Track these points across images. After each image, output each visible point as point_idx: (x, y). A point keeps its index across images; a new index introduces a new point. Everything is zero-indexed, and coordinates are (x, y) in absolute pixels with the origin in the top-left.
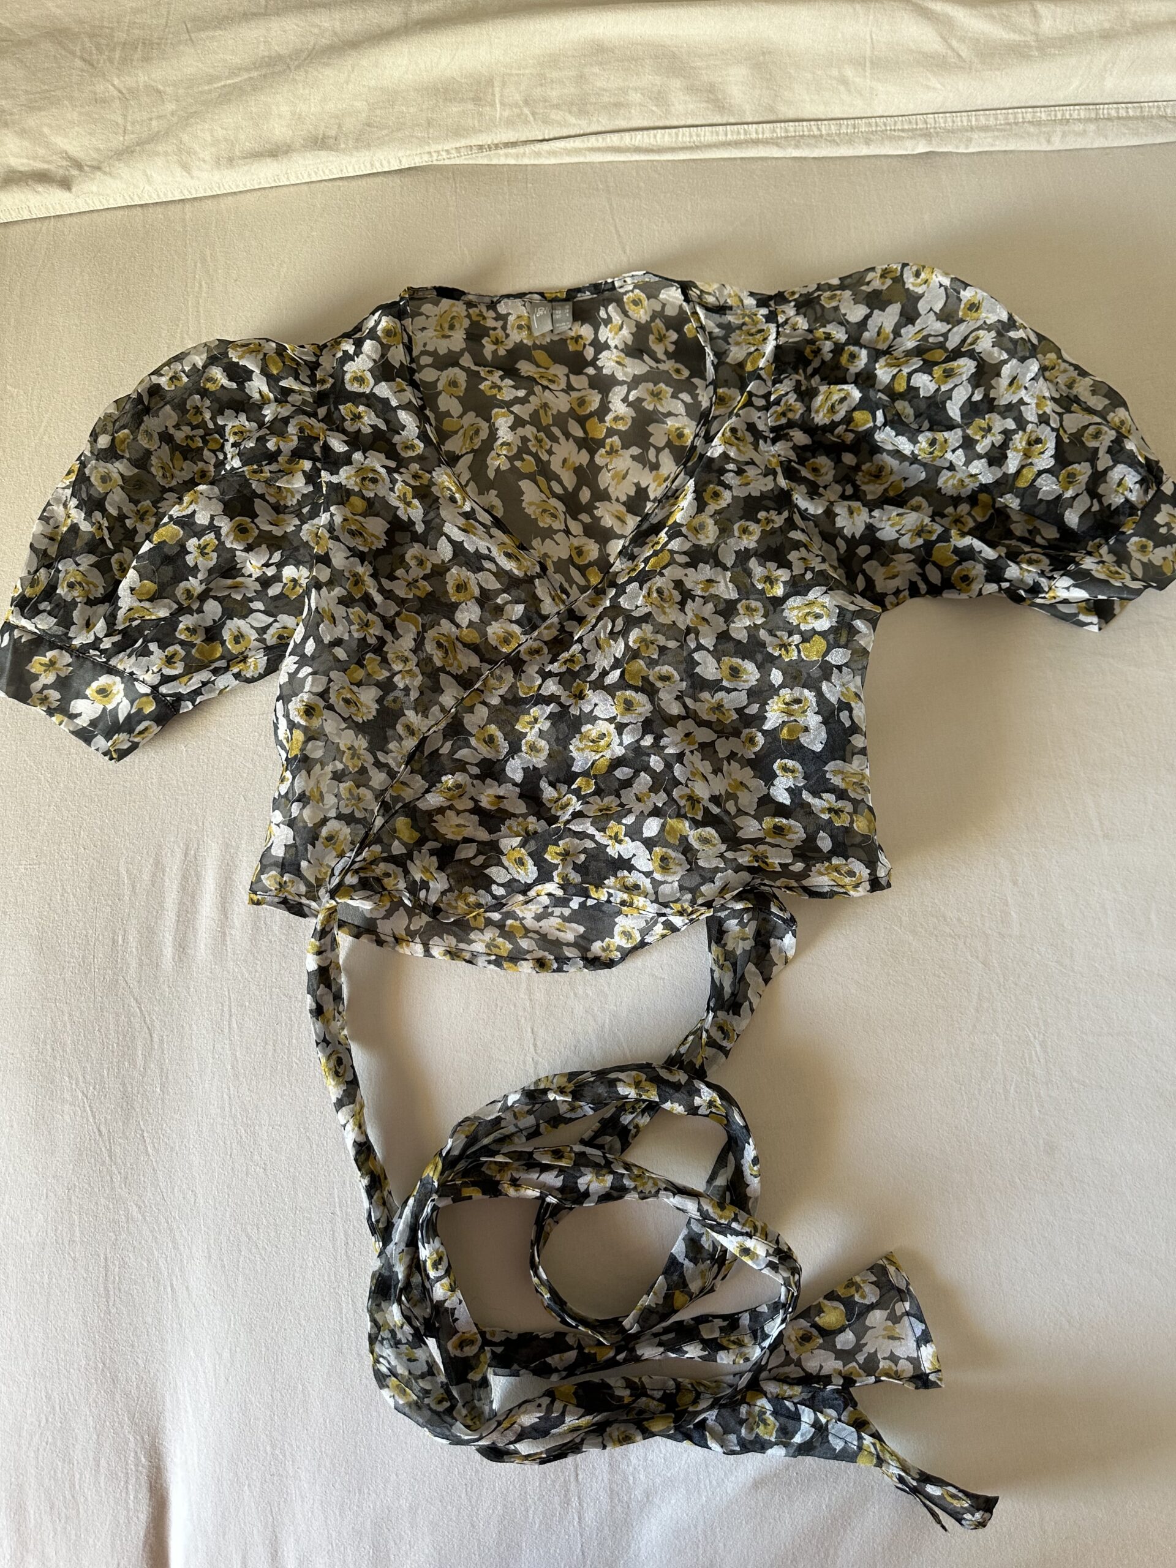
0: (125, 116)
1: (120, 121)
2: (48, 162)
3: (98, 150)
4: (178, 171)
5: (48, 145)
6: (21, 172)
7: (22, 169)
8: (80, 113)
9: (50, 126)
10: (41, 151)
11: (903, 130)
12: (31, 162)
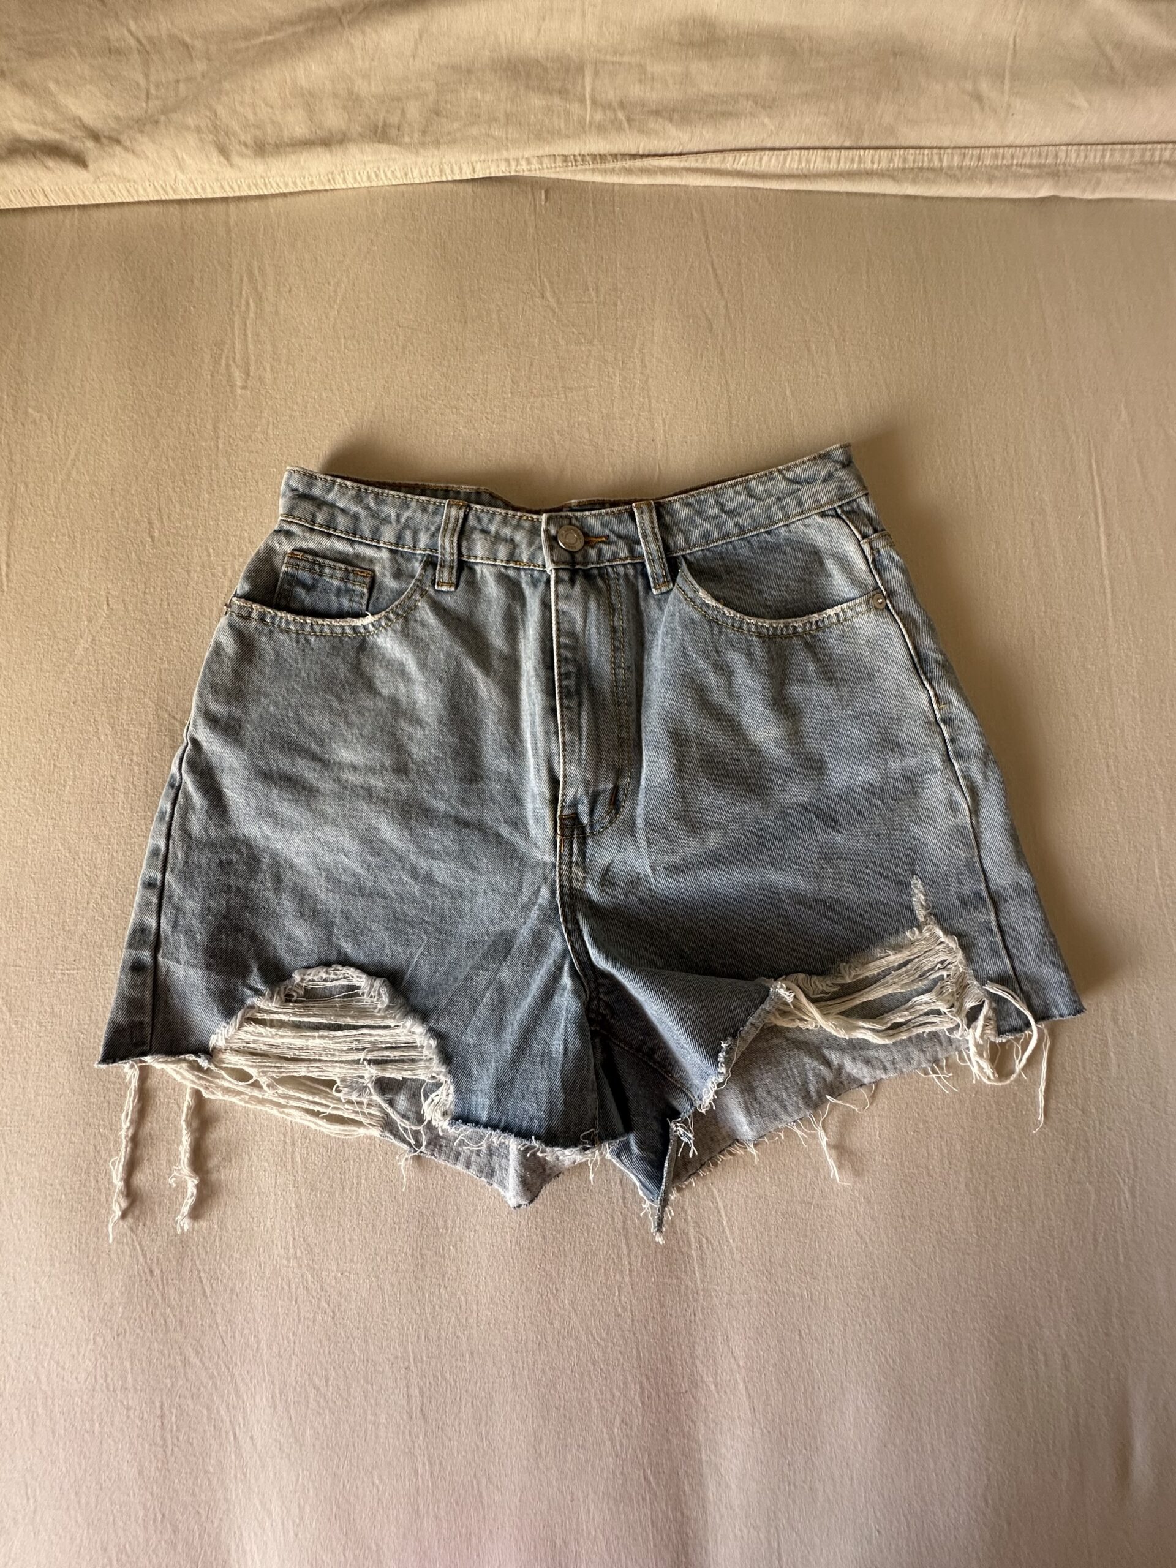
0: (147, 76)
1: (142, 82)
2: (61, 131)
3: (117, 119)
4: (215, 156)
5: (57, 108)
6: (29, 142)
7: (30, 137)
8: (92, 66)
9: (57, 82)
10: (50, 116)
11: (1030, 166)
12: (40, 129)
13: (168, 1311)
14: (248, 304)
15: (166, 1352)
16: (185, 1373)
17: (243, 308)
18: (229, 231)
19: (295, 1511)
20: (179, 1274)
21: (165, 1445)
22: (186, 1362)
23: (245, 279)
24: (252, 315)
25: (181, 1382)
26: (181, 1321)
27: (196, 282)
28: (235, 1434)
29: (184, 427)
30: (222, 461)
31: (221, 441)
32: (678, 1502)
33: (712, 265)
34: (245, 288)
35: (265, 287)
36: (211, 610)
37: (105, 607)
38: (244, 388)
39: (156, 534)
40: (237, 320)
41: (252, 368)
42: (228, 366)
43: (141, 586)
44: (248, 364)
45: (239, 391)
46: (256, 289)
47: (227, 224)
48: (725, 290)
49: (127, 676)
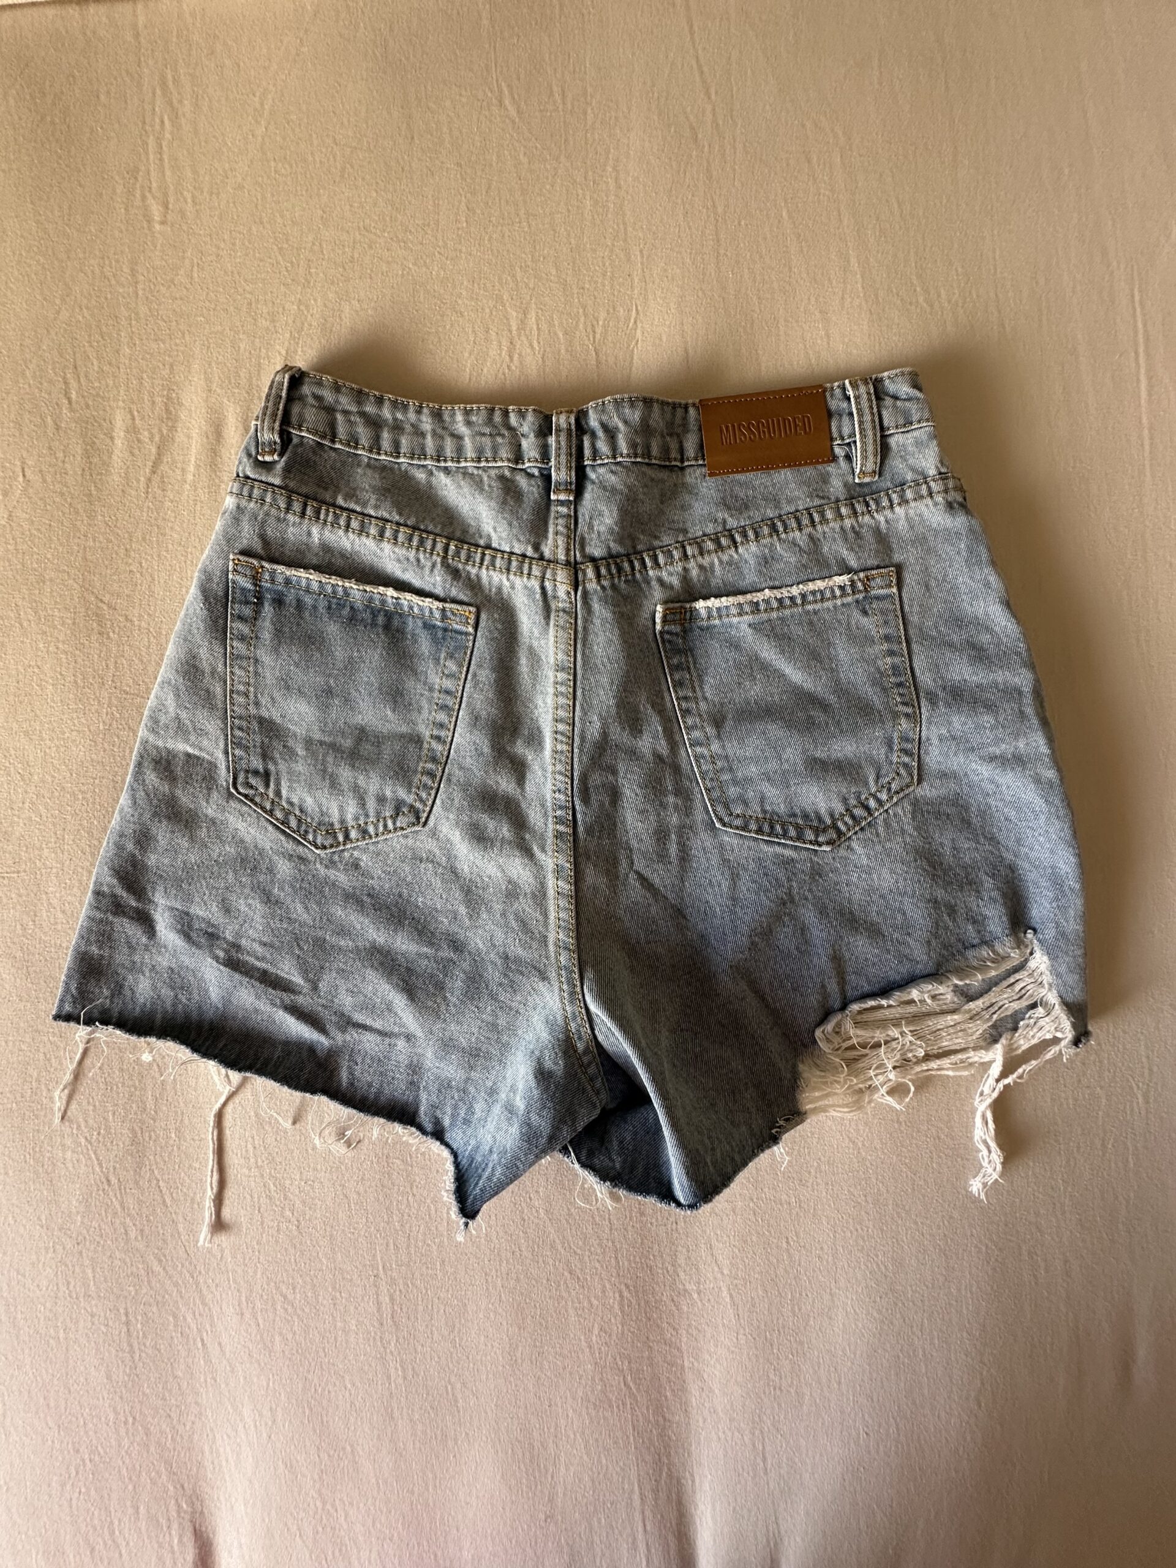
13: (128, 1220)
14: (162, 122)
15: (128, 1260)
16: (149, 1282)
17: (157, 127)
18: (137, 36)
19: (266, 1412)
20: (137, 1183)
21: (132, 1352)
22: (149, 1271)
23: (158, 92)
24: (168, 136)
25: (144, 1291)
26: (142, 1231)
27: (102, 97)
28: (202, 1340)
29: (97, 271)
30: (143, 310)
31: (140, 286)
32: (659, 1408)
33: (698, 61)
34: (158, 103)
35: (180, 102)
36: (138, 481)
37: (21, 479)
38: (163, 223)
39: (74, 396)
40: (151, 141)
41: (171, 200)
42: (144, 198)
43: (60, 455)
44: (166, 195)
45: (157, 227)
46: (170, 103)
47: (135, 26)
48: (713, 91)
49: (49, 556)
